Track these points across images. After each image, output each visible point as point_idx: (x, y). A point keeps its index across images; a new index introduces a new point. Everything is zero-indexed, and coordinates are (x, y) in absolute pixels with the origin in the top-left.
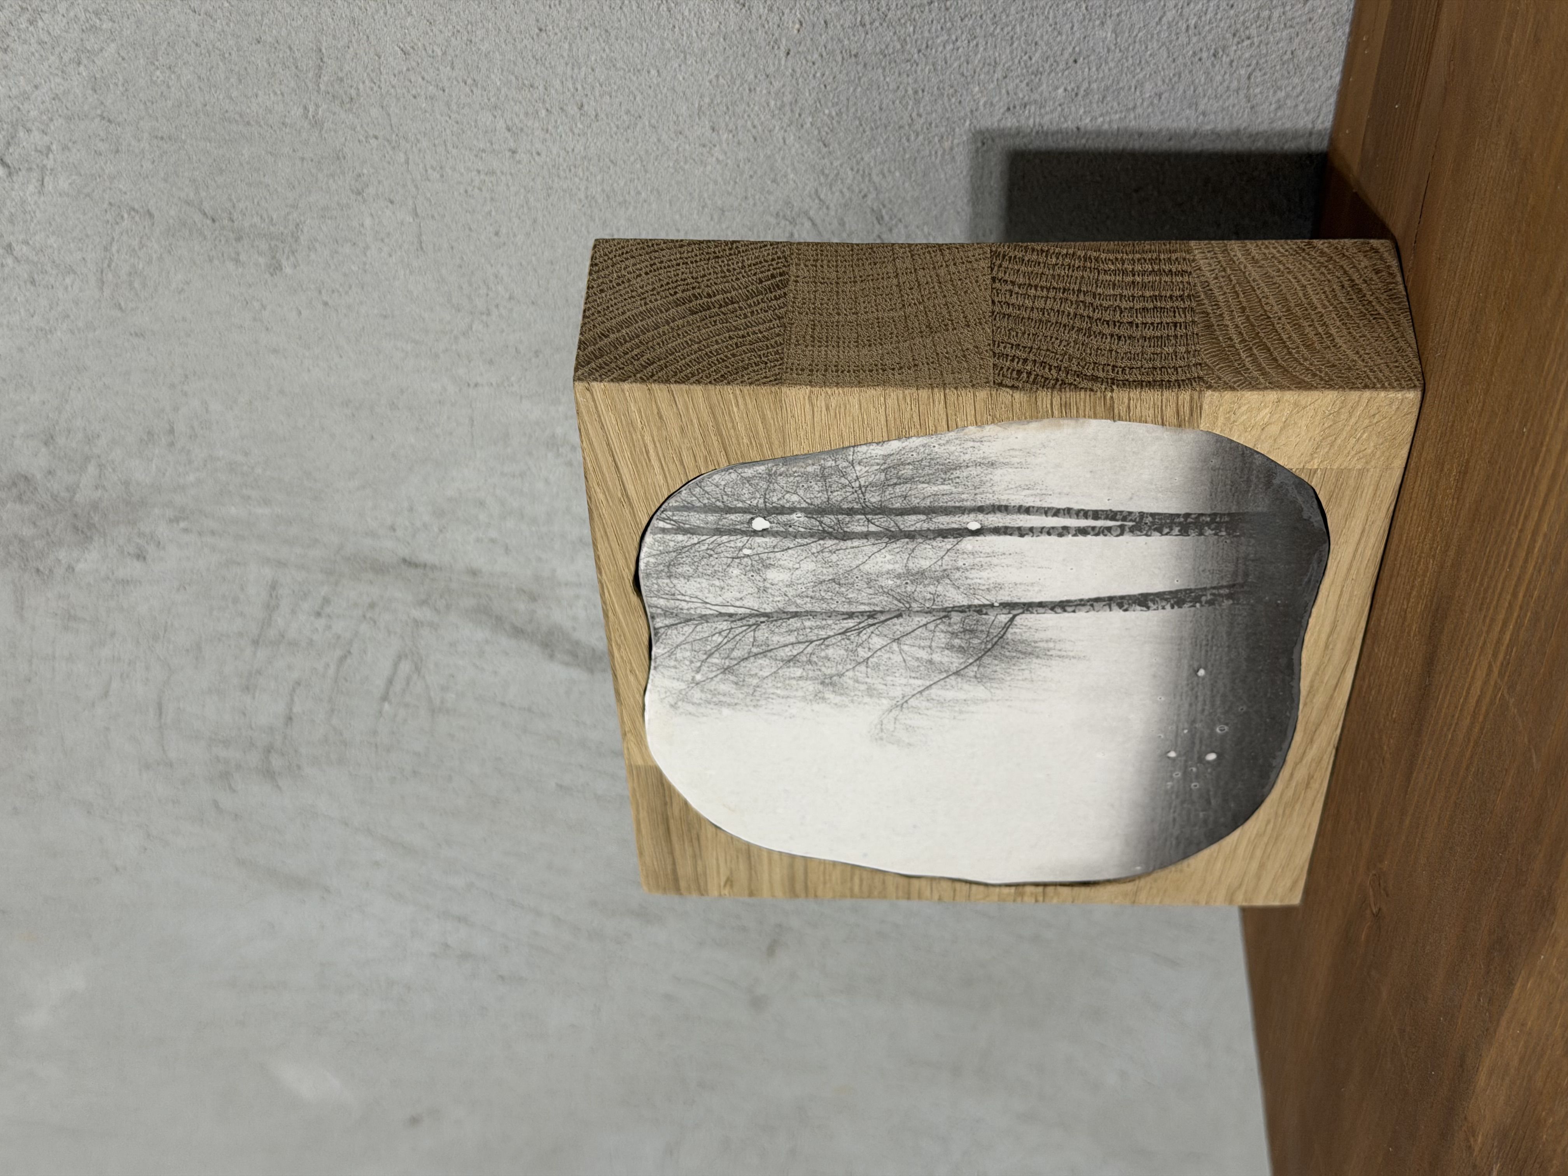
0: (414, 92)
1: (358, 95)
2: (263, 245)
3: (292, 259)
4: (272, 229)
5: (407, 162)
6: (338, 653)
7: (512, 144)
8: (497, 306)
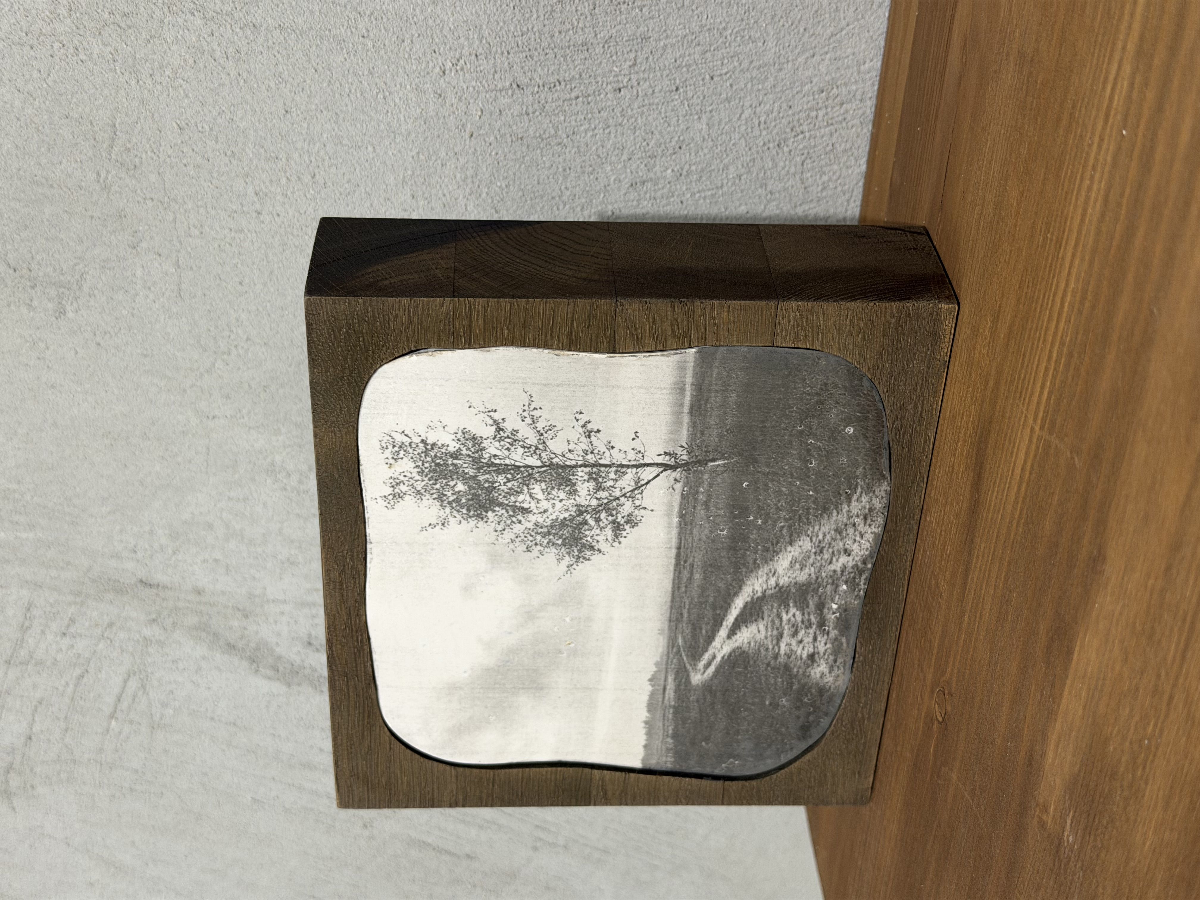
0: (185, 161)
1: (141, 163)
2: (53, 293)
3: (75, 304)
4: (62, 278)
5: (175, 220)
6: (78, 671)
7: (258, 206)
8: (236, 347)
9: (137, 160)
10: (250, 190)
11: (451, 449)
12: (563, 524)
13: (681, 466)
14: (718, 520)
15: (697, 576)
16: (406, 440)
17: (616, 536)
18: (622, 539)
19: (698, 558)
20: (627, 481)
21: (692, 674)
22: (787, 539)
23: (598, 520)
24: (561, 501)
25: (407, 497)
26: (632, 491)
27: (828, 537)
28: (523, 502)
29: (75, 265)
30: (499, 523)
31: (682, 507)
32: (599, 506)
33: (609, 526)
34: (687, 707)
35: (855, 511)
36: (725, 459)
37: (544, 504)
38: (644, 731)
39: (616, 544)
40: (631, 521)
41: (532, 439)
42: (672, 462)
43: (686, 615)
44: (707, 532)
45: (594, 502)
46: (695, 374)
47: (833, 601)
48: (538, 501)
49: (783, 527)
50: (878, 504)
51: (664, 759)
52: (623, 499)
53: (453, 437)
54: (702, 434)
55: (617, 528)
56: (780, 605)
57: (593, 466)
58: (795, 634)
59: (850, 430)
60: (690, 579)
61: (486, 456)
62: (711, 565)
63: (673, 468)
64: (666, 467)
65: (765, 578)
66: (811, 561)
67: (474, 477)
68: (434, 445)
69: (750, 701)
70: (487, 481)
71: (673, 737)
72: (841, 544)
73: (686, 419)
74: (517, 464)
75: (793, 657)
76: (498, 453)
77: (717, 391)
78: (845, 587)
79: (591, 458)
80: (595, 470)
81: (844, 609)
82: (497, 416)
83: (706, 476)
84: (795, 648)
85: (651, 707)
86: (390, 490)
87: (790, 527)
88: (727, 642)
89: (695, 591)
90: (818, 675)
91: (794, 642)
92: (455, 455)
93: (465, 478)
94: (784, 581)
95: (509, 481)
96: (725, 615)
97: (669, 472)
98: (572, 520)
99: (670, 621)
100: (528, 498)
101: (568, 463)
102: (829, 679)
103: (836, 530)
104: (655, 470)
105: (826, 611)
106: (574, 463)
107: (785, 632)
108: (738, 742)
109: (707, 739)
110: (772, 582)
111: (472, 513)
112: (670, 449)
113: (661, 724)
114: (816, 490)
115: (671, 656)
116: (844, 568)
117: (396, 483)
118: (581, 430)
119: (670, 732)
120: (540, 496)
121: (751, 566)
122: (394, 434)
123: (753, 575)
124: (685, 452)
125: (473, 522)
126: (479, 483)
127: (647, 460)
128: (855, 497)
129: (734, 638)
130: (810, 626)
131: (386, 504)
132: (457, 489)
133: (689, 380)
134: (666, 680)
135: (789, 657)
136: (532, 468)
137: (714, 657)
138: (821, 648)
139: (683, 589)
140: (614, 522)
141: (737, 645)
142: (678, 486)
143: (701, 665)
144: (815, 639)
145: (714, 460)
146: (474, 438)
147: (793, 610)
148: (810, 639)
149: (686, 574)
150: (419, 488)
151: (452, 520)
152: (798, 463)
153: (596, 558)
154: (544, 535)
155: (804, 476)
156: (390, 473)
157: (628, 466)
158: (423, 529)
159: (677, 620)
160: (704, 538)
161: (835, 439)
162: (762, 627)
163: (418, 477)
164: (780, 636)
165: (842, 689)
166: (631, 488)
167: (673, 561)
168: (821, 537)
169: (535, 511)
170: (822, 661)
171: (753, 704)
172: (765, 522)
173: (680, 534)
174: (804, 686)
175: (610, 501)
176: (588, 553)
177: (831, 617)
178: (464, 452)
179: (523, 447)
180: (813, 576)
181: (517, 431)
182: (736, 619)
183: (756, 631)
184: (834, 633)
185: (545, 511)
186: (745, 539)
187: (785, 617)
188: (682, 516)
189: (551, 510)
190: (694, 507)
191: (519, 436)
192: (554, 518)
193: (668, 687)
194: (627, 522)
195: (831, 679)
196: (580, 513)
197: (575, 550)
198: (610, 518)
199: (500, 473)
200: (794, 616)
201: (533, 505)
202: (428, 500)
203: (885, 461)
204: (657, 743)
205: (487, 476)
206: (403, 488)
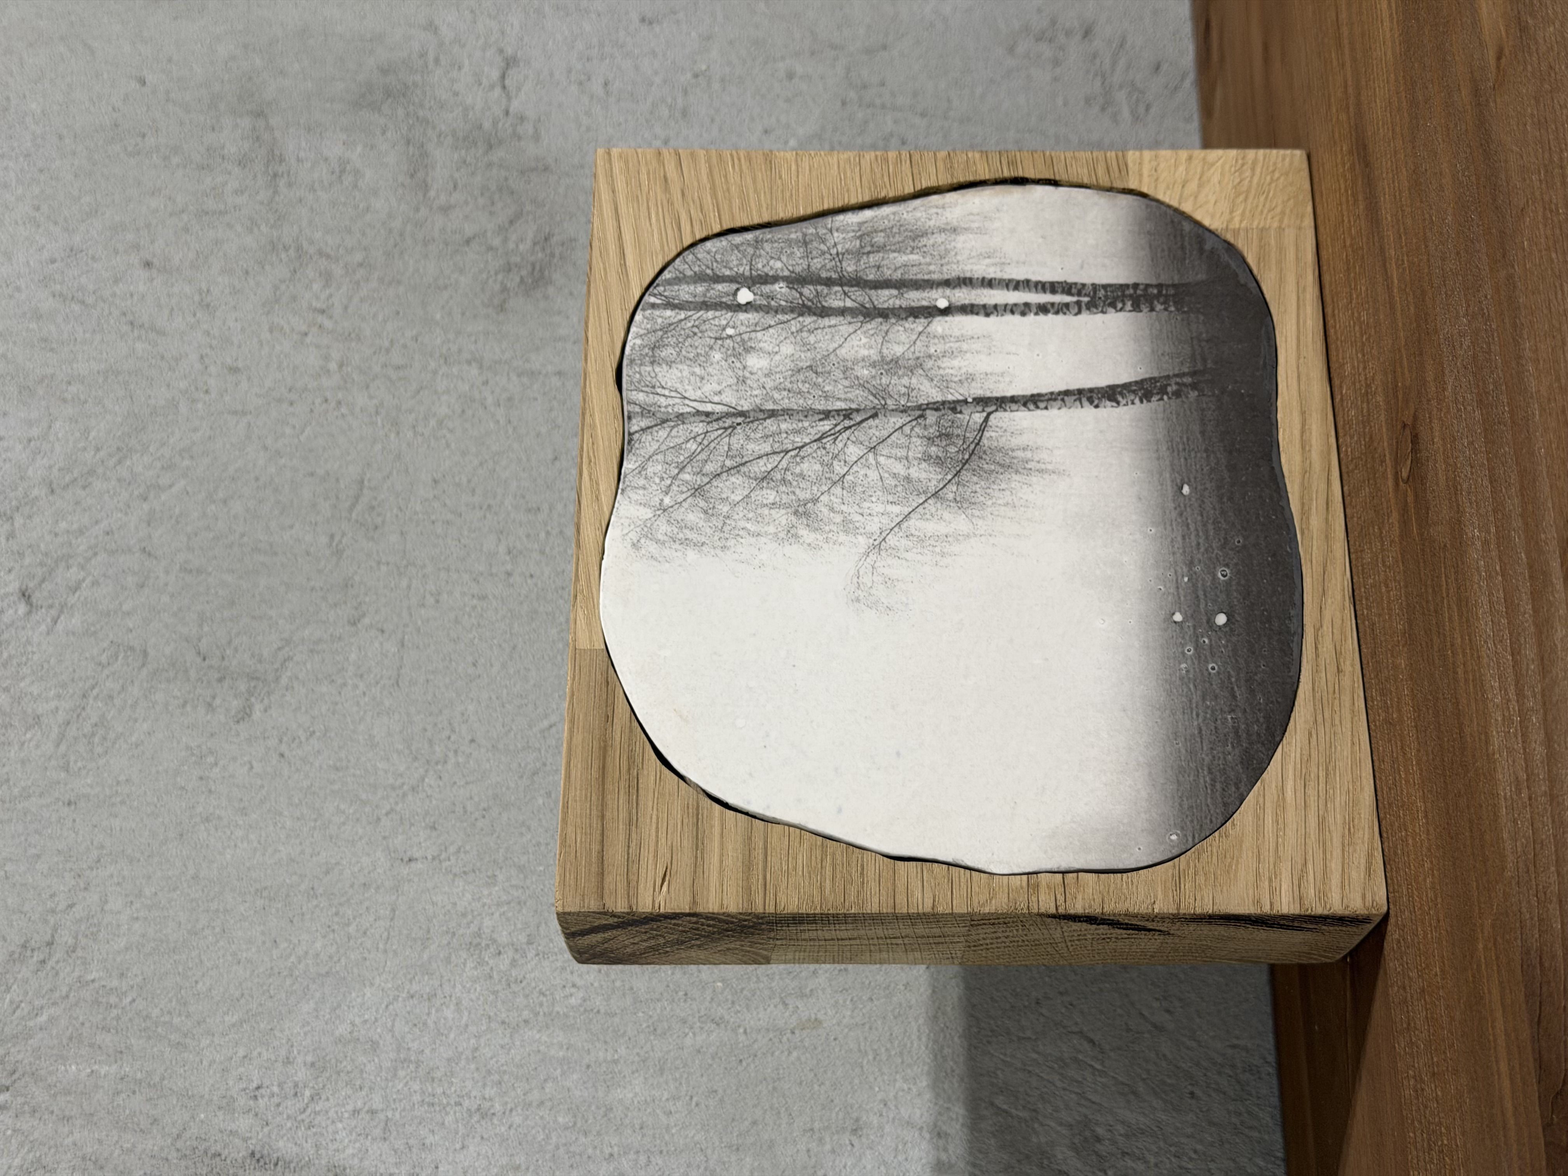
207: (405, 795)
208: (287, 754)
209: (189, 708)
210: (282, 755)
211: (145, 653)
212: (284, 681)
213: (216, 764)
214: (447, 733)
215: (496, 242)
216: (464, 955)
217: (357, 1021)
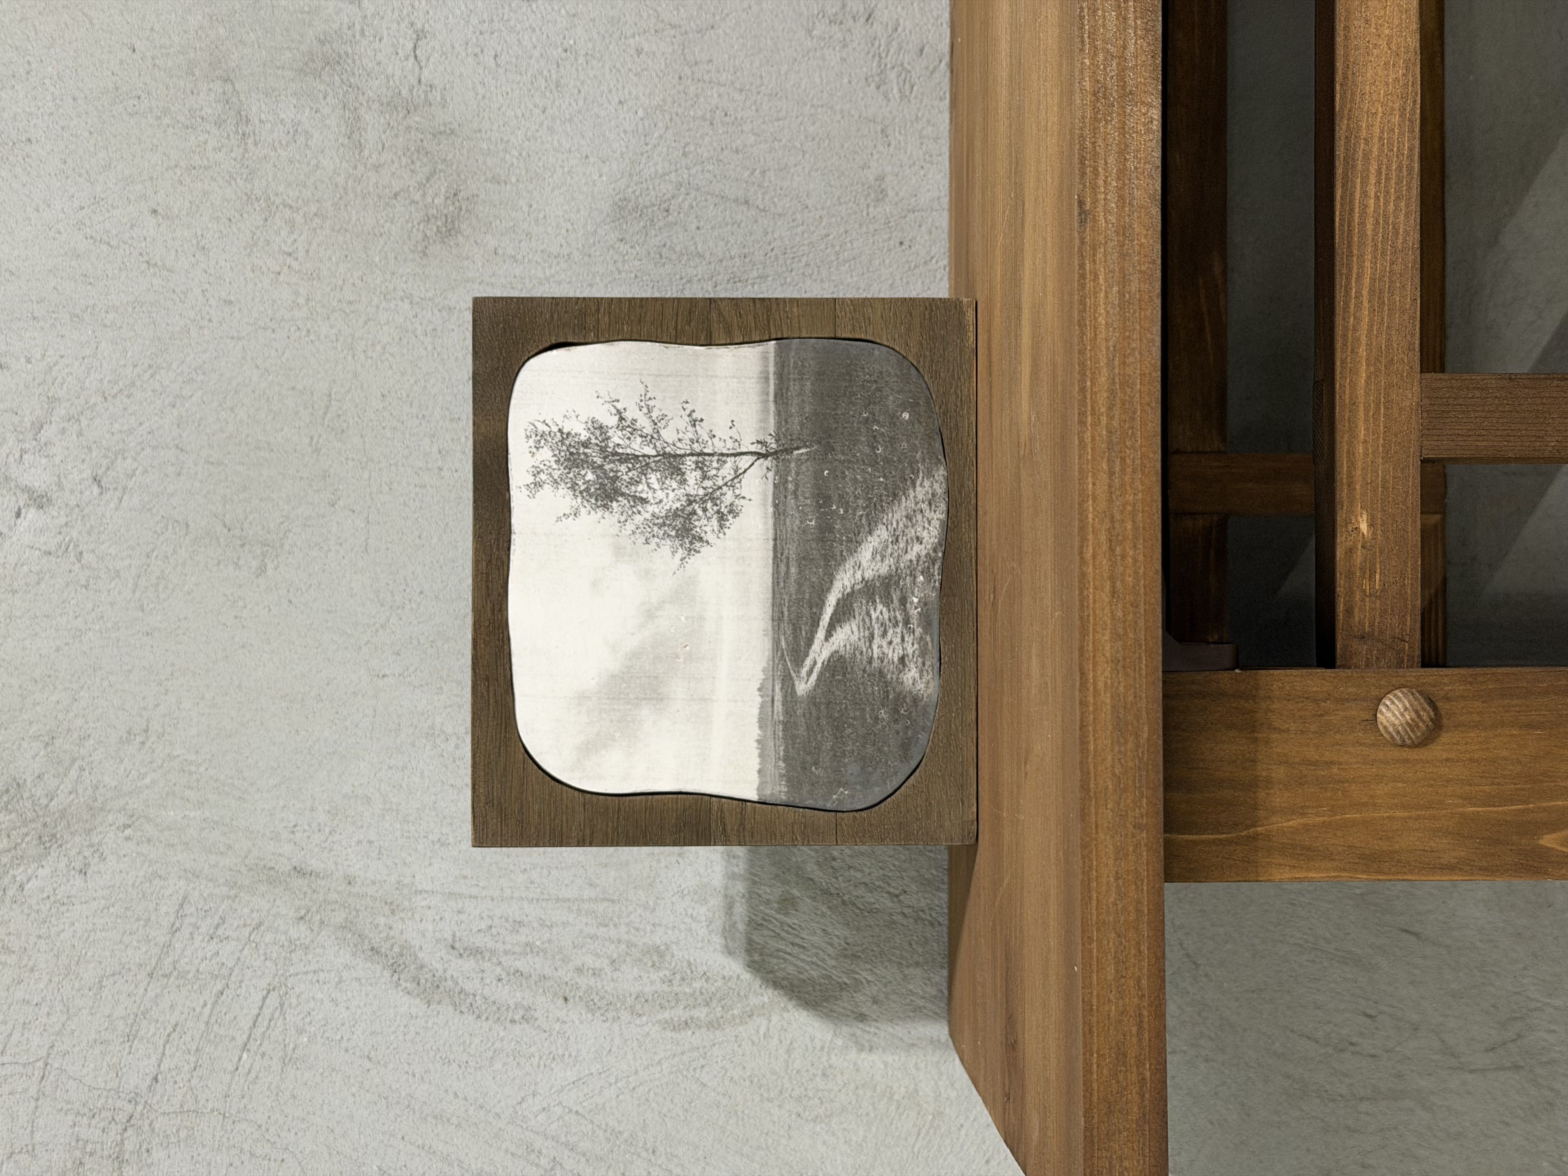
9: (345, 425)
10: (435, 449)
11: (583, 438)
12: (676, 514)
13: (772, 454)
14: (807, 510)
15: (793, 570)
16: (546, 429)
17: (721, 527)
18: (726, 530)
19: (792, 550)
20: (727, 471)
21: (797, 683)
22: (867, 529)
23: (705, 510)
24: (673, 490)
25: (546, 486)
26: (732, 480)
27: (901, 525)
28: (641, 492)
29: (282, 523)
30: (622, 514)
31: (775, 496)
32: (706, 495)
33: (715, 516)
34: (795, 723)
35: (920, 497)
36: (807, 447)
37: (660, 495)
38: (757, 752)
39: (721, 535)
40: (733, 511)
41: (648, 430)
42: (763, 451)
43: (786, 613)
44: (798, 522)
45: (701, 492)
46: (776, 364)
47: (913, 593)
48: (655, 490)
49: (861, 516)
50: (939, 489)
51: (778, 789)
52: (725, 488)
53: (584, 426)
54: (786, 422)
55: (722, 518)
56: (868, 602)
57: (699, 455)
58: (884, 634)
59: (906, 416)
60: (787, 572)
61: (611, 445)
62: (804, 558)
63: (765, 456)
64: (759, 455)
65: (852, 572)
66: (889, 551)
67: (601, 467)
68: (568, 434)
69: (852, 715)
70: (612, 470)
71: (784, 761)
72: (913, 531)
73: (772, 407)
74: (637, 453)
75: (886, 661)
76: (621, 442)
77: (794, 380)
78: (921, 578)
79: (697, 447)
80: (700, 459)
81: (924, 603)
82: (619, 406)
83: (793, 465)
84: (886, 651)
85: (762, 723)
86: (531, 479)
87: (867, 515)
88: (826, 644)
89: (793, 589)
90: (911, 682)
91: (885, 644)
92: (586, 444)
93: (595, 468)
94: (869, 575)
95: (630, 470)
96: (821, 614)
97: (762, 460)
98: (683, 510)
99: (773, 620)
100: (646, 488)
101: (678, 452)
102: (921, 686)
103: (907, 517)
104: (749, 459)
105: (908, 605)
106: (683, 452)
107: (876, 632)
108: (845, 766)
109: (816, 764)
110: (859, 576)
111: (599, 503)
112: (761, 438)
113: (772, 744)
114: (885, 477)
115: (777, 661)
116: (919, 557)
117: (537, 472)
118: (687, 419)
119: (782, 753)
120: (656, 486)
121: (839, 558)
122: (536, 423)
123: (841, 568)
124: (773, 441)
125: (600, 512)
126: (605, 473)
127: (744, 450)
128: (918, 483)
129: (832, 640)
130: (896, 625)
131: (528, 493)
132: (587, 478)
133: (772, 369)
134: (773, 690)
135: (882, 662)
136: (649, 457)
137: (815, 663)
138: (910, 651)
139: (782, 584)
140: (718, 512)
141: (834, 648)
142: (771, 475)
143: (804, 671)
144: (903, 640)
145: (798, 448)
146: (601, 427)
147: (880, 607)
148: (899, 640)
149: (783, 568)
150: (556, 477)
151: (583, 510)
152: (867, 450)
153: (705, 550)
154: (660, 526)
155: (874, 464)
156: (532, 462)
157: (728, 455)
158: (559, 519)
159: (779, 619)
160: (796, 529)
161: (895, 424)
162: (855, 628)
163: (555, 466)
164: (871, 638)
165: (934, 698)
166: (731, 477)
167: (771, 554)
168: (895, 525)
169: (652, 501)
170: (912, 666)
171: (854, 718)
172: (846, 512)
173: (775, 524)
174: (899, 694)
175: (714, 490)
176: (698, 545)
177: (914, 613)
178: (593, 441)
179: (641, 436)
180: (893, 567)
181: (636, 421)
182: (831, 619)
183: (849, 632)
184: (919, 631)
185: (661, 501)
186: (831, 529)
187: (874, 616)
188: (776, 506)
189: (665, 500)
190: (786, 497)
191: (638, 426)
192: (668, 507)
193: (776, 698)
194: (730, 512)
195: (923, 686)
196: (690, 503)
197: (687, 541)
198: (715, 508)
199: (622, 463)
200: (881, 613)
201: (650, 496)
202: (563, 490)
203: (938, 445)
204: (770, 767)
205: (612, 465)
206: (543, 477)
207: (377, 631)
208: (294, 600)
209: (222, 566)
210: (290, 601)
211: (187, 526)
212: (287, 547)
213: (245, 607)
214: (403, 587)
215: (417, 197)
216: (424, 741)
217: (356, 784)
